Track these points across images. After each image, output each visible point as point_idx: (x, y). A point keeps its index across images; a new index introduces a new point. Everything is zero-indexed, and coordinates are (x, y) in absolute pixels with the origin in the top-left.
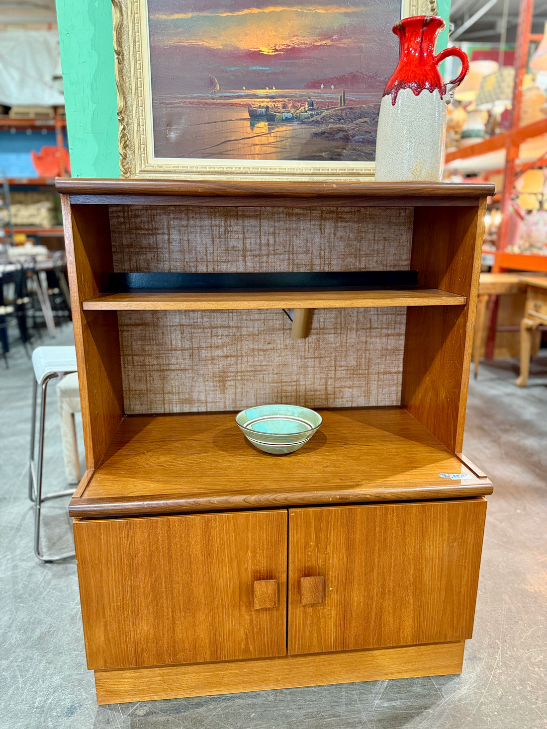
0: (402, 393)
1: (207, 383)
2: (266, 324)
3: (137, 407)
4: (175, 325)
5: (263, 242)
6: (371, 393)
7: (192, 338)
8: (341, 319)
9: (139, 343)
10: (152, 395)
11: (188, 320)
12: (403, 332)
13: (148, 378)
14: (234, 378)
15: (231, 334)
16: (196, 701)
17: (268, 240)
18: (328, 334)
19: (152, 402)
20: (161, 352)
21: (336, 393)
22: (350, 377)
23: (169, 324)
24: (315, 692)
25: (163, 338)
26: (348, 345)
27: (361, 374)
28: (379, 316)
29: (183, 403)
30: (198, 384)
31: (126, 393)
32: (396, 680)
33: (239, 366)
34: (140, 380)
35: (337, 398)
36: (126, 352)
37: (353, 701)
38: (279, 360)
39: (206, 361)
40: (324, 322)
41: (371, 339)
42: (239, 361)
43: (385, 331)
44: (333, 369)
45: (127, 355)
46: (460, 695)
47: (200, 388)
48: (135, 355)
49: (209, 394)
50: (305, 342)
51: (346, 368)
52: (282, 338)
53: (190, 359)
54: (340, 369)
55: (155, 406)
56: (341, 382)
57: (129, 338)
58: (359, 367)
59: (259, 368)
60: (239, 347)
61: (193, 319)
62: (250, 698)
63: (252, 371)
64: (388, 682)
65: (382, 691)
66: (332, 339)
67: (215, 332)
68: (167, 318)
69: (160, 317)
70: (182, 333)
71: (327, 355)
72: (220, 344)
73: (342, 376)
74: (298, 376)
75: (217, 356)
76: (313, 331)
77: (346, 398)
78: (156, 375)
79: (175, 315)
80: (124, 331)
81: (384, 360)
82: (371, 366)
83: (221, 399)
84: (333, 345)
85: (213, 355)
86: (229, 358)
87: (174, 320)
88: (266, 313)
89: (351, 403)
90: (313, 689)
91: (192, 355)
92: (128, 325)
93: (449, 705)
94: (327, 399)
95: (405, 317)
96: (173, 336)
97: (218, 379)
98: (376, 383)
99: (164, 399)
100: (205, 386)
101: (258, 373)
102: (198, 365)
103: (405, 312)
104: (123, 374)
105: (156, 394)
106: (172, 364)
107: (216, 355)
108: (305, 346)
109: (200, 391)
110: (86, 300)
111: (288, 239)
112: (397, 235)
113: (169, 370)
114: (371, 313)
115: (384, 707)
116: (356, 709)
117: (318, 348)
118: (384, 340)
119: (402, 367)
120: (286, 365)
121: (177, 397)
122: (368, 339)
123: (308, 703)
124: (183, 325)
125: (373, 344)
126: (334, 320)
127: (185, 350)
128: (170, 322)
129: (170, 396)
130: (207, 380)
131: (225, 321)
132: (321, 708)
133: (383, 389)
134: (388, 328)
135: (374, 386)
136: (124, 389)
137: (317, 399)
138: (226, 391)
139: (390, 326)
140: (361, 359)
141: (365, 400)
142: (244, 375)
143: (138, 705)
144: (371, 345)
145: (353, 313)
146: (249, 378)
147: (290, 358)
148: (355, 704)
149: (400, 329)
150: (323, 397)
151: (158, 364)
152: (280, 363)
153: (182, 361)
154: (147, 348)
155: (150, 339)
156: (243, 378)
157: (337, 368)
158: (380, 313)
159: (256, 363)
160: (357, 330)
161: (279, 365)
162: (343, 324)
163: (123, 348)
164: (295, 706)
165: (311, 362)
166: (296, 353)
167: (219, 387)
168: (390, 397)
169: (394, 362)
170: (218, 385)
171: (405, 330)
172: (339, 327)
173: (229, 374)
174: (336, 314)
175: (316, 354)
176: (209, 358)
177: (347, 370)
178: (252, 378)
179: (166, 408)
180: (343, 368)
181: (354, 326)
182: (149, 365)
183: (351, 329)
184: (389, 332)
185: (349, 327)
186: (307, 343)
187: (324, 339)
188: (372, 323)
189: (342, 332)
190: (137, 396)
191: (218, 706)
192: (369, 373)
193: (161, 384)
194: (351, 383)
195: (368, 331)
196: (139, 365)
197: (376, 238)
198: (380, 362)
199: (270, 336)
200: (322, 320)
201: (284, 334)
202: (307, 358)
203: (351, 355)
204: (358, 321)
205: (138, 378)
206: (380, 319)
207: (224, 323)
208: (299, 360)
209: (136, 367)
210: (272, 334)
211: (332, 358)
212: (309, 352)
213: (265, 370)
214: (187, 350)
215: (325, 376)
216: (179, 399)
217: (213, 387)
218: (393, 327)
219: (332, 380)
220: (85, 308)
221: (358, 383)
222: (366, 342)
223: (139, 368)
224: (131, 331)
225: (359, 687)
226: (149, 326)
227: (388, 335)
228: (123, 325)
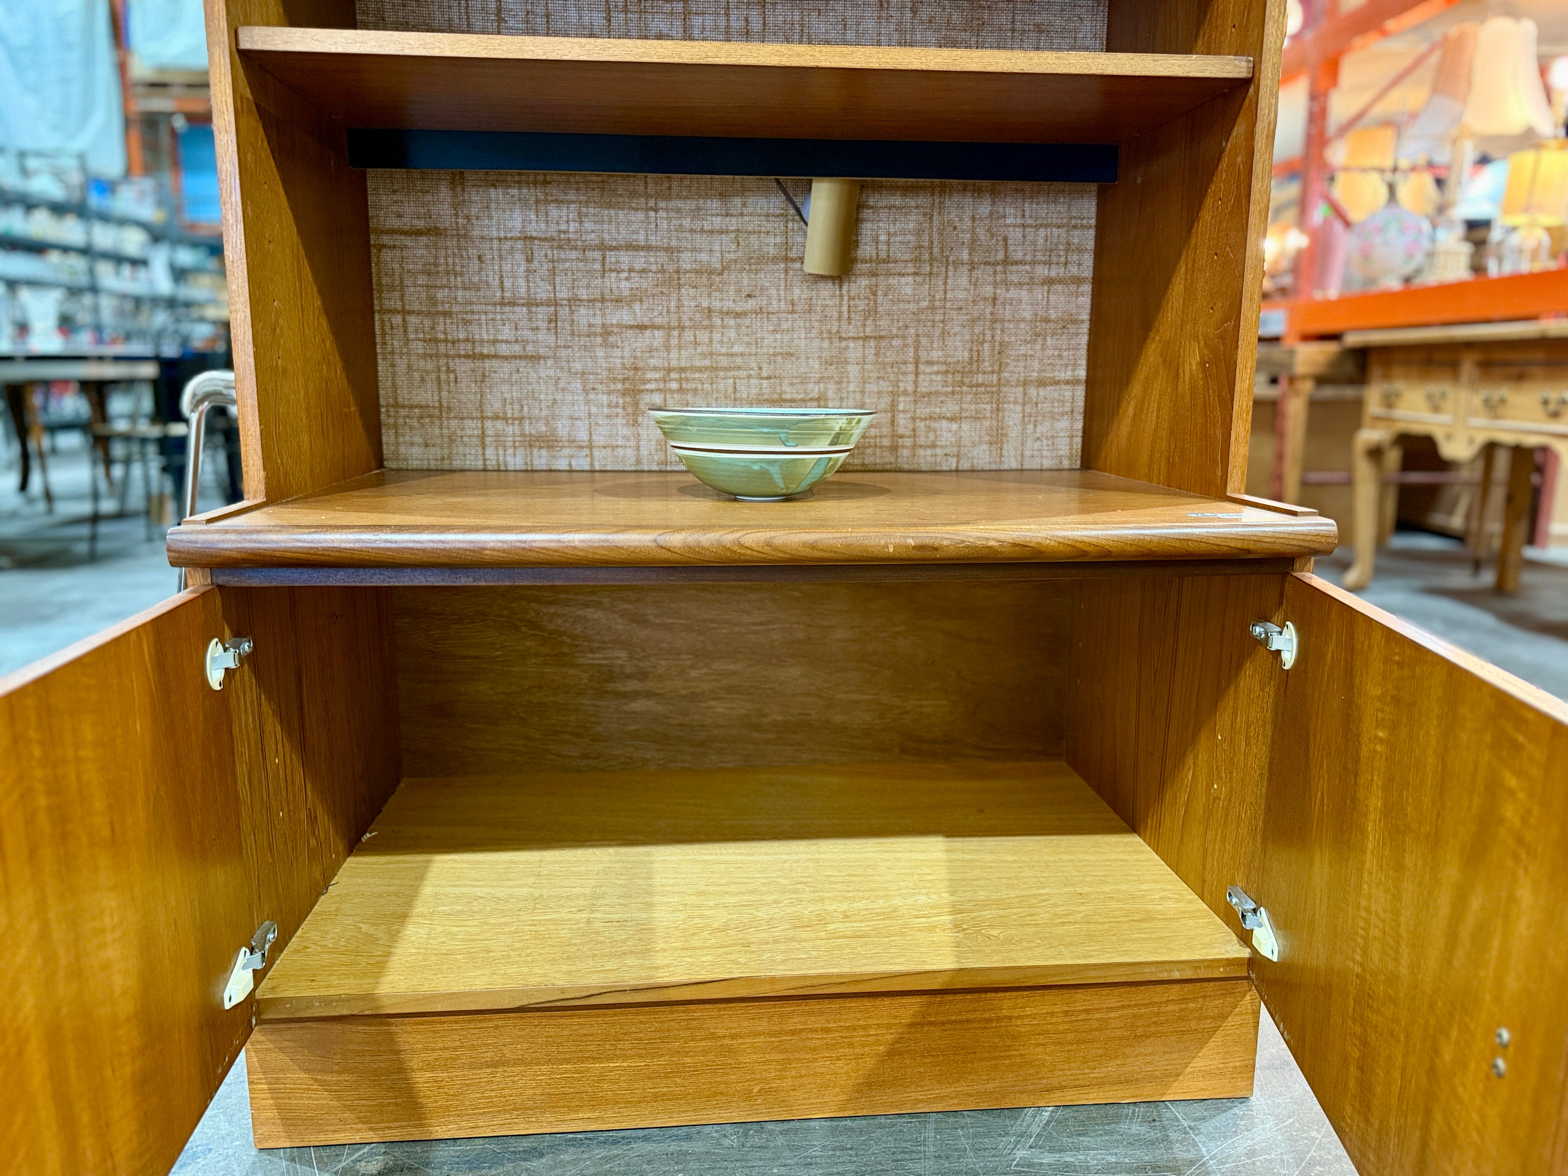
0: (1083, 437)
1: (592, 396)
2: (742, 243)
3: (416, 451)
4: (512, 238)
5: (733, 23)
6: (1006, 435)
7: (553, 272)
8: (931, 236)
9: (422, 280)
10: (454, 423)
11: (543, 226)
12: (1088, 273)
13: (443, 376)
14: (662, 386)
15: (654, 268)
16: (525, 1144)
17: (747, 20)
18: (899, 274)
19: (452, 441)
20: (476, 308)
21: (918, 433)
22: (953, 393)
23: (495, 234)
24: (852, 1129)
25: (481, 270)
26: (948, 305)
27: (981, 385)
28: (1028, 230)
29: (531, 446)
30: (569, 397)
31: (388, 411)
32: (1074, 1108)
33: (674, 354)
34: (423, 380)
35: (921, 446)
36: (388, 304)
37: (956, 1150)
38: (776, 340)
39: (589, 336)
40: (888, 243)
41: (1007, 290)
42: (674, 342)
43: (1041, 271)
44: (911, 368)
45: (390, 311)
46: (1250, 1142)
47: (576, 408)
48: (410, 312)
49: (599, 425)
50: (841, 296)
51: (944, 368)
52: (783, 283)
53: (549, 329)
54: (928, 369)
55: (461, 449)
56: (930, 403)
57: (396, 266)
58: (975, 364)
59: (724, 362)
60: (673, 304)
61: (558, 223)
62: (673, 1141)
63: (706, 368)
64: (1052, 1112)
65: (1036, 1130)
66: (908, 290)
67: (613, 260)
68: (490, 218)
69: (473, 213)
70: (529, 260)
71: (895, 331)
72: (626, 293)
73: (933, 389)
74: (822, 385)
75: (619, 325)
76: (861, 267)
77: (942, 447)
78: (463, 367)
79: (511, 209)
80: (384, 246)
81: (1038, 347)
82: (1008, 364)
83: (629, 440)
84: (912, 306)
85: (608, 322)
86: (648, 333)
87: (509, 225)
88: (742, 214)
89: (955, 460)
90: (848, 1123)
91: (553, 320)
92: (393, 232)
93: (1223, 1163)
94: (894, 448)
95: (1092, 233)
96: (507, 267)
97: (619, 386)
98: (1019, 408)
99: (483, 433)
100: (588, 402)
101: (722, 374)
102: (569, 347)
103: (1093, 222)
104: (380, 361)
105: (462, 419)
106: (502, 341)
107: (614, 322)
108: (841, 306)
109: (576, 415)
110: (248, 22)
111: (797, 18)
112: (1069, 20)
113: (496, 357)
114: (1008, 221)
115: (1041, 1164)
116: (964, 1169)
117: (872, 313)
118: (1039, 293)
119: (1084, 367)
120: (792, 355)
121: (517, 428)
122: (998, 291)
123: (830, 1153)
124: (532, 238)
125: (1011, 304)
126: (912, 238)
127: (537, 305)
128: (498, 230)
129: (499, 425)
130: (594, 389)
131: (636, 232)
132: (866, 1165)
133: (1035, 426)
134: (1049, 263)
135: (1013, 416)
136: (382, 402)
137: (870, 446)
138: (640, 419)
139: (1054, 259)
140: (982, 343)
141: (990, 454)
142: (687, 380)
143: (365, 1150)
144: (1007, 307)
145: (961, 220)
146: (699, 387)
147: (803, 336)
148: (959, 1157)
149: (1080, 265)
150: (886, 442)
151: (467, 340)
152: (778, 350)
153: (528, 334)
154: (440, 295)
155: (448, 273)
156: (684, 386)
157: (922, 367)
158: (1029, 221)
159: (717, 347)
160: (973, 267)
161: (774, 355)
162: (936, 250)
163: (380, 292)
164: (796, 1159)
165: (854, 350)
166: (816, 324)
167: (624, 408)
168: (1053, 447)
169: (1065, 354)
170: (621, 401)
171: (1091, 268)
172: (926, 256)
173: (649, 375)
174: (918, 222)
175: (868, 329)
176: (599, 330)
177: (947, 372)
178: (707, 386)
179: (487, 457)
180: (935, 368)
181: (965, 256)
182: (446, 341)
183: (958, 263)
184: (1053, 274)
185: (951, 259)
186: (846, 298)
187: (889, 287)
188: (1011, 248)
189: (935, 270)
190: (414, 422)
191: (584, 1156)
192: (1002, 381)
193: (476, 393)
194: (957, 408)
195: (999, 268)
196: (420, 340)
197: (1018, 26)
198: (1030, 352)
199: (752, 276)
200: (883, 238)
201: (786, 272)
202: (845, 339)
203: (955, 335)
204: (973, 241)
205: (416, 375)
206: (1030, 237)
207: (635, 237)
208: (826, 344)
209: (413, 345)
210: (757, 271)
211: (910, 341)
212: (850, 323)
213: (739, 368)
214: (542, 305)
215: (890, 389)
216: (523, 435)
217: (609, 406)
218: (1063, 259)
219: (908, 399)
220: (245, 45)
221: (973, 407)
222: (995, 299)
223: (418, 347)
224: (403, 248)
225: (973, 1120)
226: (446, 236)
227: (1050, 282)
228: (382, 232)
